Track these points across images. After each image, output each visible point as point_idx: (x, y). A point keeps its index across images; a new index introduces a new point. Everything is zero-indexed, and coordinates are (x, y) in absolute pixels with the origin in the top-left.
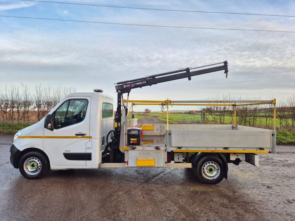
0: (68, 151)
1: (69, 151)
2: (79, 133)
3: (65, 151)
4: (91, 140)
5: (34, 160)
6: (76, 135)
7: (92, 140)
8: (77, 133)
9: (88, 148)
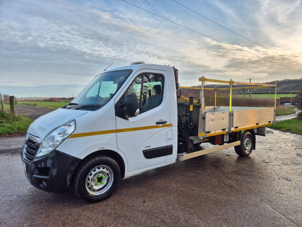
0: (148, 147)
1: (150, 146)
2: (159, 120)
3: (145, 147)
4: (171, 128)
5: (101, 169)
6: (157, 123)
7: (173, 128)
8: (158, 121)
9: (169, 139)
